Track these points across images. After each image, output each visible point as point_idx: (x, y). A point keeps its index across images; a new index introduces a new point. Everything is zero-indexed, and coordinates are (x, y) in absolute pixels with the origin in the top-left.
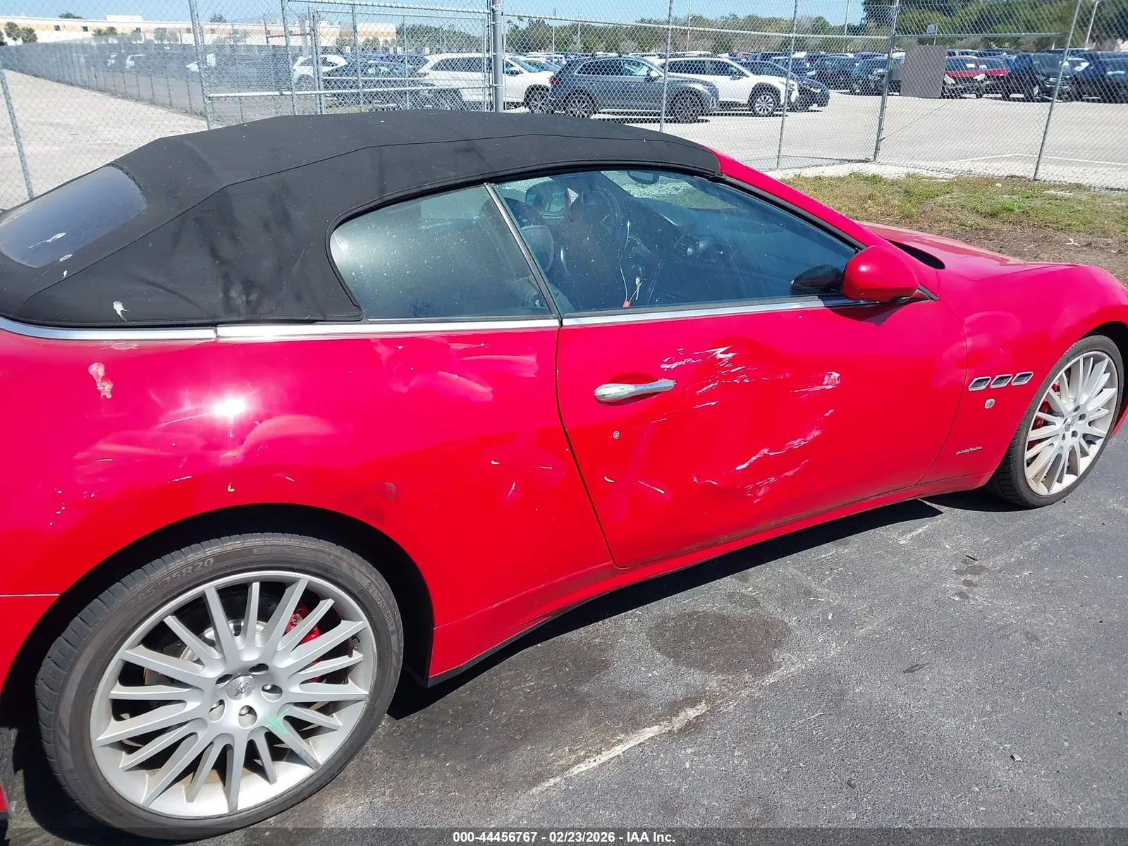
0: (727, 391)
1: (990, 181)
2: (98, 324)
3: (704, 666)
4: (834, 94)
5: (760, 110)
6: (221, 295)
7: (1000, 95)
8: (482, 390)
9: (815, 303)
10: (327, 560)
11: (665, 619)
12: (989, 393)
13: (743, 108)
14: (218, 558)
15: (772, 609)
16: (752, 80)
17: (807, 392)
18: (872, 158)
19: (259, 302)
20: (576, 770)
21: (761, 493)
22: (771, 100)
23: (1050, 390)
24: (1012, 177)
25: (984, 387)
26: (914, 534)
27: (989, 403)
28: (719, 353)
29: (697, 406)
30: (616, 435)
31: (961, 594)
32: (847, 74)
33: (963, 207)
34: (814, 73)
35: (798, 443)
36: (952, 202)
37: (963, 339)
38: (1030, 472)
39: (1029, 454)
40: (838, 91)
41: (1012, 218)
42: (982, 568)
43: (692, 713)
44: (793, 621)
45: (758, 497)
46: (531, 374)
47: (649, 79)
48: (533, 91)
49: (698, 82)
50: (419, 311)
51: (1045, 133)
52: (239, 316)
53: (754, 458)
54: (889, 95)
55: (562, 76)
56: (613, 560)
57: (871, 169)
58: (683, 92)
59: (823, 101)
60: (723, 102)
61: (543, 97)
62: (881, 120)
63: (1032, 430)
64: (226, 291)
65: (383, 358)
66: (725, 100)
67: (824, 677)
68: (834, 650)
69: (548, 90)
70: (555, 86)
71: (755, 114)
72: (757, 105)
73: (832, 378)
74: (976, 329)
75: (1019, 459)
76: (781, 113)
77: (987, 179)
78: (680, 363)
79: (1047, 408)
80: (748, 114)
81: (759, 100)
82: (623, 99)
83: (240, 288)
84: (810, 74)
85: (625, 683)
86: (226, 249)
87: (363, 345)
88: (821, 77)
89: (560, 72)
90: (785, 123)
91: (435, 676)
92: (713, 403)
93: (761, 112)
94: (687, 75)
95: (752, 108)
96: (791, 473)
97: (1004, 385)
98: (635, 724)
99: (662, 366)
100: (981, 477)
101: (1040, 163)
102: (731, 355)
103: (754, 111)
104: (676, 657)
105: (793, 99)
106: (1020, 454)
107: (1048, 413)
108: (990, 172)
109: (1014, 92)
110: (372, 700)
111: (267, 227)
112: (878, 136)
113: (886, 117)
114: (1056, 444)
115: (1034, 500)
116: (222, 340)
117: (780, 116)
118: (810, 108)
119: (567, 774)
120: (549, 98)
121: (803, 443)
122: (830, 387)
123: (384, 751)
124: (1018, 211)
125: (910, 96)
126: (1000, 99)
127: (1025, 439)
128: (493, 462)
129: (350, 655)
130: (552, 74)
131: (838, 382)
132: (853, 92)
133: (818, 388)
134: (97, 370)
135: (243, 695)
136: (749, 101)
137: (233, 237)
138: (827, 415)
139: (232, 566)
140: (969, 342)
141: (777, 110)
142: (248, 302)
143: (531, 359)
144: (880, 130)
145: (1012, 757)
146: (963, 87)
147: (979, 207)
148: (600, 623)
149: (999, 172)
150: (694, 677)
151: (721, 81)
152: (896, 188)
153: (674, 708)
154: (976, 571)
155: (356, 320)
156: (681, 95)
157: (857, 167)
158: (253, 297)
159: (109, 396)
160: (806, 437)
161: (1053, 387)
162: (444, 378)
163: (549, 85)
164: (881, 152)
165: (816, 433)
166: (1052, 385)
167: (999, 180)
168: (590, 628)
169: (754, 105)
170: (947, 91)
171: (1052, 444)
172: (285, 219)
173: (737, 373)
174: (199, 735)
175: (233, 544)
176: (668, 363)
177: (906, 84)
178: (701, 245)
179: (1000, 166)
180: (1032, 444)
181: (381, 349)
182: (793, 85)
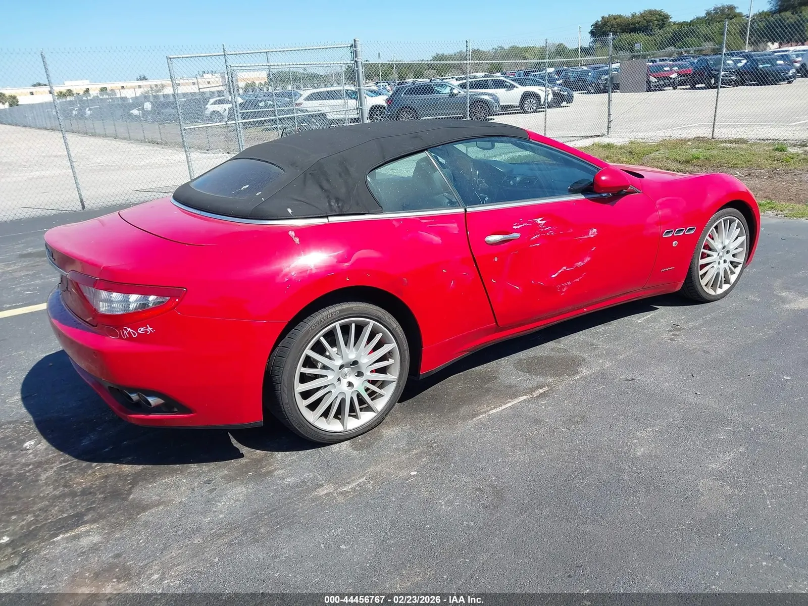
0: (544, 238)
1: (684, 141)
2: (283, 218)
3: (544, 375)
4: (576, 94)
5: (528, 109)
6: (328, 204)
7: (689, 87)
8: (437, 239)
9: (581, 197)
10: (380, 314)
11: (521, 360)
12: (674, 238)
13: (516, 109)
14: (341, 311)
15: (574, 352)
16: (520, 90)
17: (582, 239)
18: (606, 133)
19: (343, 206)
20: (491, 412)
21: (564, 290)
22: (535, 102)
23: (707, 237)
24: (698, 138)
25: (671, 235)
26: (645, 318)
27: (675, 243)
28: (539, 221)
29: (531, 246)
30: (496, 259)
31: (671, 339)
32: (584, 81)
33: (668, 159)
34: (561, 81)
35: (580, 264)
36: (660, 156)
37: (657, 211)
38: (703, 282)
39: (701, 273)
40: (579, 92)
41: (700, 163)
42: (681, 329)
43: (541, 391)
44: (586, 356)
45: (563, 292)
46: (456, 232)
47: (452, 95)
48: (375, 109)
49: (486, 94)
50: (404, 208)
51: (716, 108)
52: (336, 212)
53: (560, 271)
54: (612, 92)
55: (393, 99)
56: (496, 322)
57: (605, 140)
58: (475, 102)
59: (570, 99)
60: (503, 106)
61: (381, 113)
62: (609, 109)
63: (701, 259)
64: (329, 203)
65: (396, 226)
66: (505, 104)
67: (603, 374)
68: (608, 364)
69: (384, 108)
70: (389, 105)
71: (525, 112)
72: (525, 106)
73: (593, 232)
74: (663, 205)
75: (696, 274)
76: (544, 110)
77: (682, 140)
78: (521, 226)
79: (707, 247)
80: (520, 112)
81: (526, 102)
82: (436, 110)
83: (334, 201)
84: (558, 82)
85: (507, 382)
86: (326, 185)
87: (388, 222)
88: (566, 83)
89: (391, 96)
90: (547, 115)
91: (423, 373)
92: (538, 245)
93: (529, 110)
94: (476, 90)
95: (522, 108)
96: (578, 280)
97: (682, 234)
98: (516, 396)
99: (514, 227)
100: (677, 285)
101: (715, 127)
102: (544, 222)
103: (523, 110)
104: (530, 372)
105: (549, 100)
106: (696, 272)
107: (709, 250)
108: (683, 136)
109: (699, 84)
110: (398, 382)
111: (340, 175)
112: (609, 119)
113: (612, 107)
114: (715, 266)
115: (708, 298)
116: (330, 222)
117: (543, 111)
118: (562, 105)
119: (488, 413)
120: (386, 113)
121: (582, 264)
122: (593, 236)
123: (401, 413)
124: (703, 158)
125: (629, 92)
126: (689, 89)
127: (698, 263)
128: (444, 271)
129: (388, 360)
130: (385, 97)
131: (596, 234)
132: (589, 92)
133: (586, 237)
134: (292, 234)
135: (348, 376)
136: (520, 104)
137: (328, 180)
138: (593, 250)
139: (346, 315)
140: (660, 213)
141: (539, 108)
142: (339, 207)
143: (455, 225)
144: (609, 115)
145: (696, 393)
146: (664, 83)
147: (678, 157)
148: (489, 363)
149: (689, 135)
150: (540, 379)
151: (500, 93)
152: (623, 150)
153: (532, 390)
154: (677, 330)
155: (381, 213)
156: (473, 104)
157: (597, 140)
158: (340, 205)
159: (299, 243)
160: (583, 261)
161: (709, 236)
162: (421, 234)
163: (385, 105)
164: (611, 129)
165: (588, 259)
166: (708, 234)
167: (689, 140)
168: (484, 366)
169: (524, 106)
170: (652, 87)
171: (713, 267)
172: (347, 171)
173: (547, 231)
174: (333, 392)
175: (345, 306)
176: (516, 226)
177: (622, 85)
178: (517, 179)
179: (689, 131)
180: (703, 266)
181: (395, 223)
182: (548, 91)
